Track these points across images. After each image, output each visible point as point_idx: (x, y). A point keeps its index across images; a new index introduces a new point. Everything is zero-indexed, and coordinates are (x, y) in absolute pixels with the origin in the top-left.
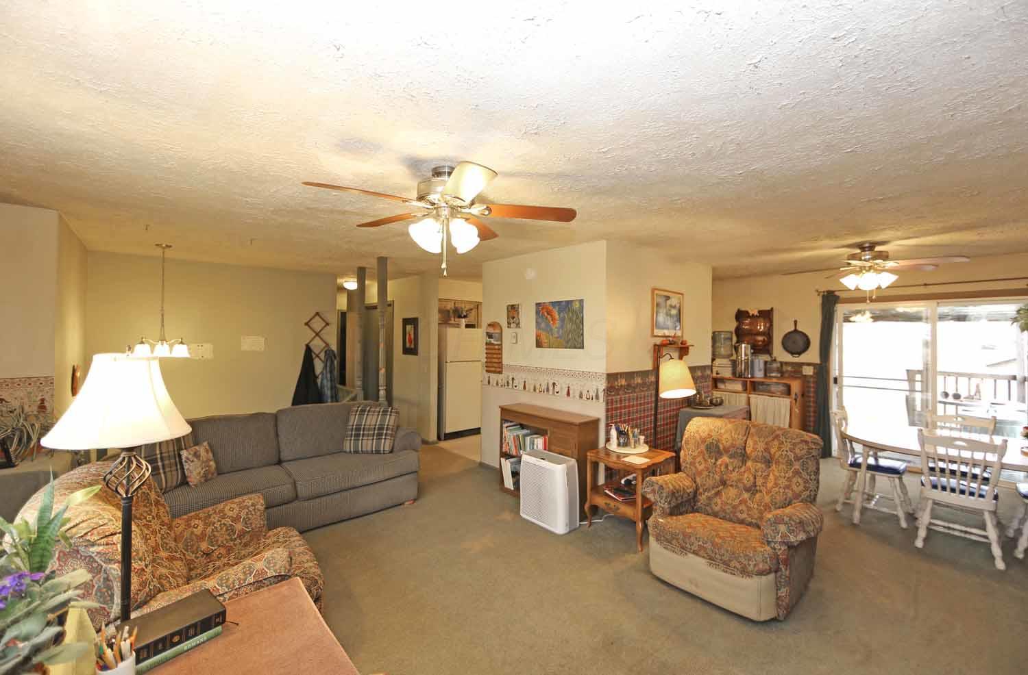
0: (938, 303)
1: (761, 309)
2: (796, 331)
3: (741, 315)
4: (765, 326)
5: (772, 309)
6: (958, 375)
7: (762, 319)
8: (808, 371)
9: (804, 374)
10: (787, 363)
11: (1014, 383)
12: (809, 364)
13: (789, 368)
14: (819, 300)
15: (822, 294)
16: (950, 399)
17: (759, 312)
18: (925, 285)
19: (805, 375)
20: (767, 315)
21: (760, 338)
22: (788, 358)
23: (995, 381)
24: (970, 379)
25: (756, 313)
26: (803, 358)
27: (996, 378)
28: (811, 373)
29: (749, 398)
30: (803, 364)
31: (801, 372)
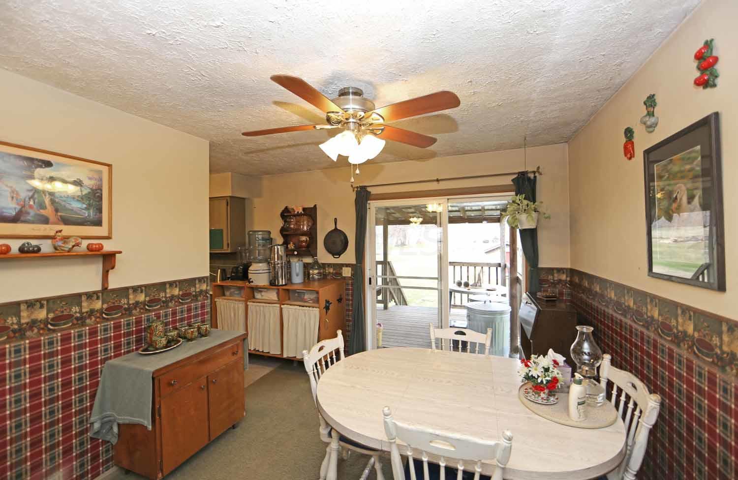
0: (448, 199)
1: (306, 207)
2: (336, 229)
3: (286, 214)
4: (308, 226)
5: (315, 206)
6: (468, 265)
7: (305, 217)
8: (347, 272)
9: (343, 275)
10: (329, 265)
11: (499, 269)
12: (347, 265)
13: (331, 270)
14: (353, 196)
15: (356, 189)
16: (462, 289)
17: (304, 209)
18: (438, 180)
19: (345, 277)
20: (311, 213)
21: (304, 238)
22: (330, 259)
23: (489, 268)
24: (475, 267)
25: (301, 211)
26: (343, 259)
27: (489, 265)
28: (350, 275)
29: (281, 309)
30: (342, 265)
31: (341, 274)
